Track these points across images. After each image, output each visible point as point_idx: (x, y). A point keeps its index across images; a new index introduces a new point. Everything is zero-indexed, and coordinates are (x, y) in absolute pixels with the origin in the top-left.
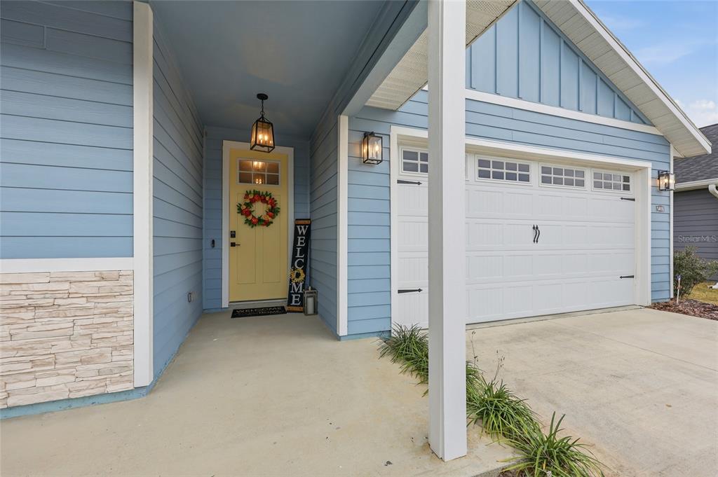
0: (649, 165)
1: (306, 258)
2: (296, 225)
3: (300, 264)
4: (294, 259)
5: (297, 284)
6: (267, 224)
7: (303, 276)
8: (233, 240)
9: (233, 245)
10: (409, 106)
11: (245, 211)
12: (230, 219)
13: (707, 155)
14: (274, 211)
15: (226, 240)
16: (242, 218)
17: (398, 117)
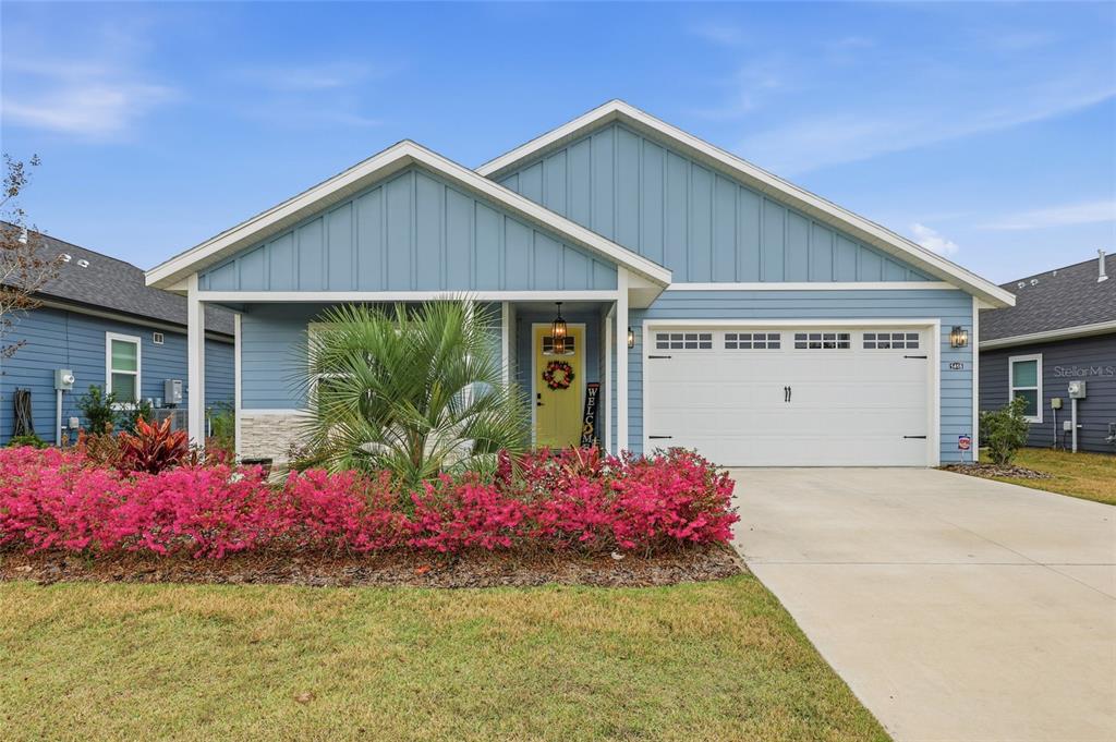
0: (937, 322)
1: (594, 415)
2: (588, 388)
3: (590, 420)
4: (585, 416)
5: (587, 436)
6: (566, 387)
7: (592, 429)
8: (539, 401)
9: (539, 404)
10: (658, 304)
11: (548, 377)
12: (538, 384)
13: (1010, 307)
14: (570, 377)
15: (534, 400)
16: (546, 383)
17: (649, 313)
